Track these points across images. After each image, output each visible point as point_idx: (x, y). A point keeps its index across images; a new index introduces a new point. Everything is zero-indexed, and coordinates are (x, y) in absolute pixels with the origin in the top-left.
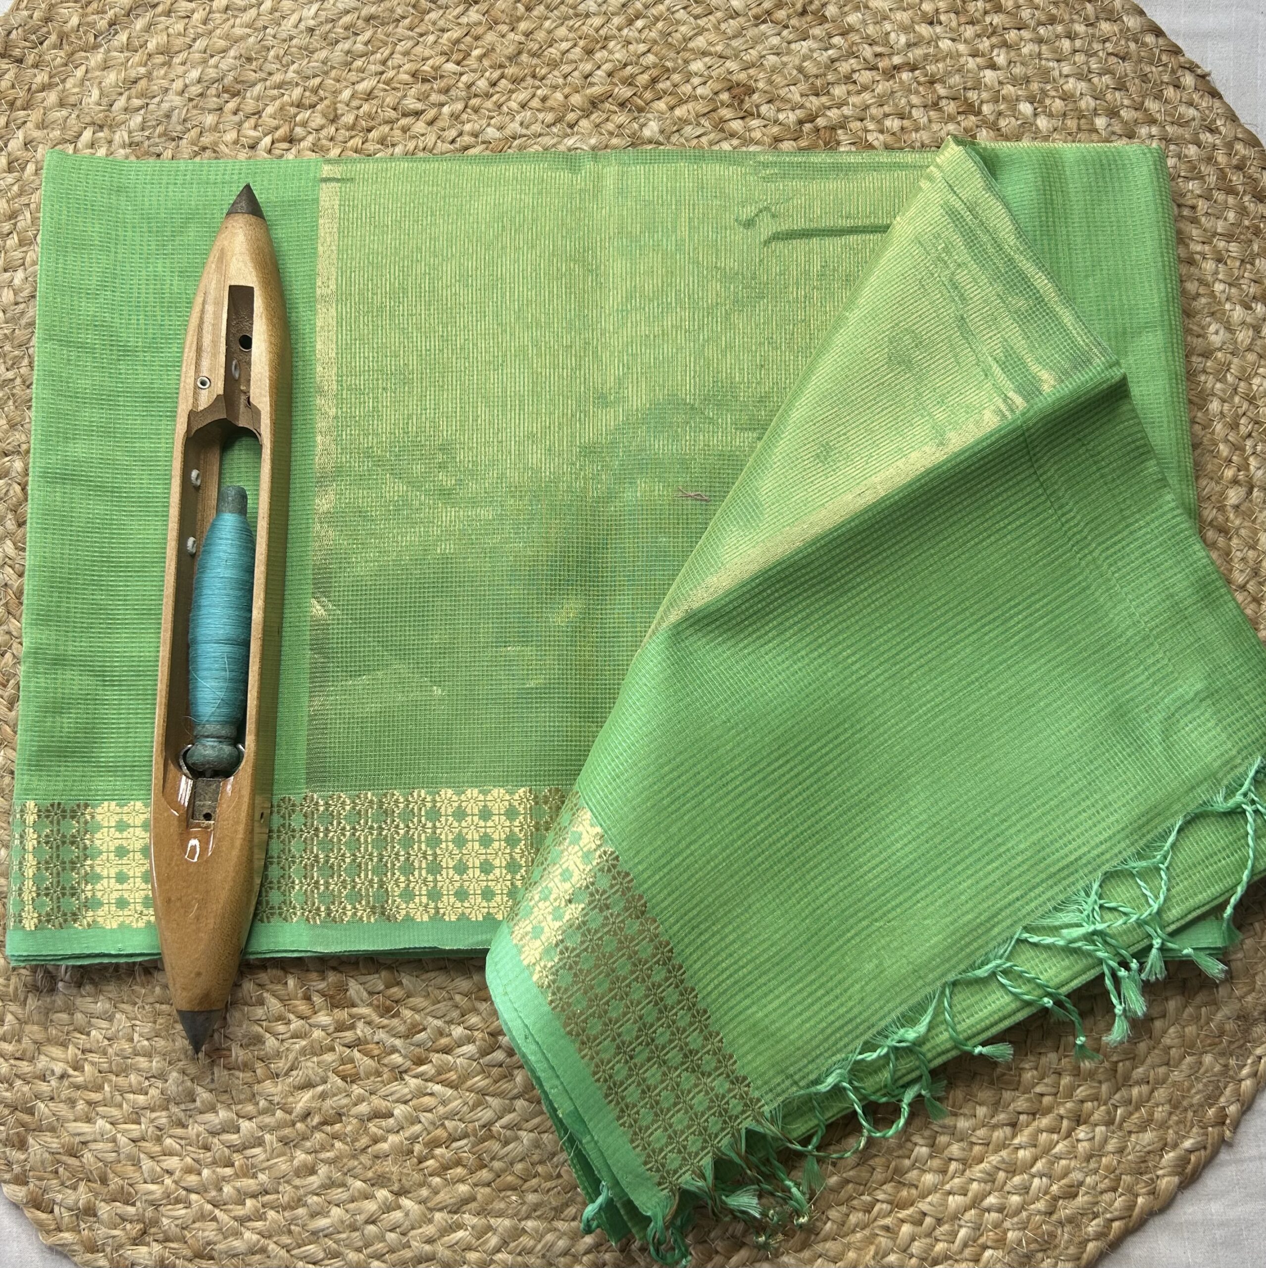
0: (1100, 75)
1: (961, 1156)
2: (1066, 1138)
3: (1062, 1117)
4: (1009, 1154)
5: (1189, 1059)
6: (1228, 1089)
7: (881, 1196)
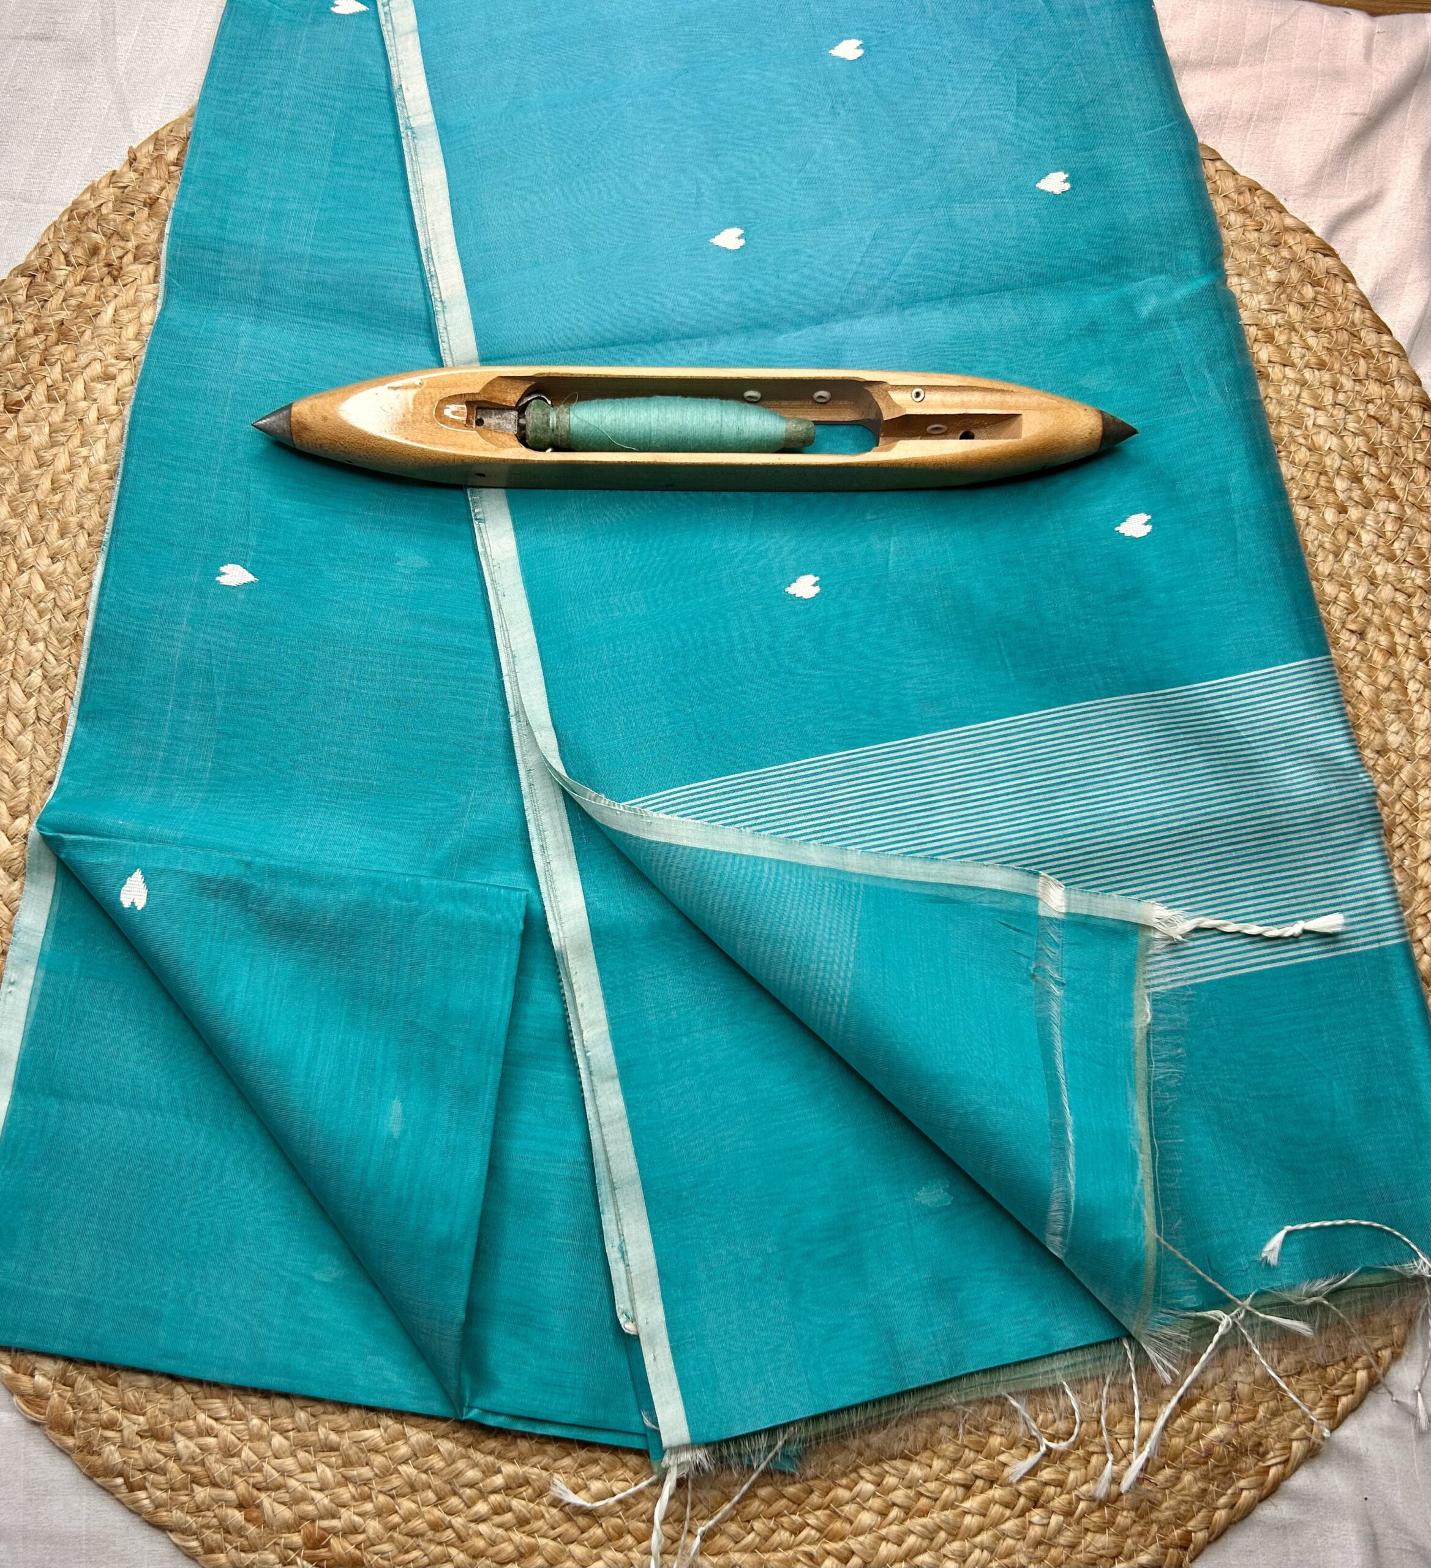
0: (1355, 434)
1: (905, 1504)
2: (1019, 1516)
3: (1020, 1494)
4: (955, 1516)
5: (1168, 1471)
6: (1201, 1514)
7: (812, 1520)
